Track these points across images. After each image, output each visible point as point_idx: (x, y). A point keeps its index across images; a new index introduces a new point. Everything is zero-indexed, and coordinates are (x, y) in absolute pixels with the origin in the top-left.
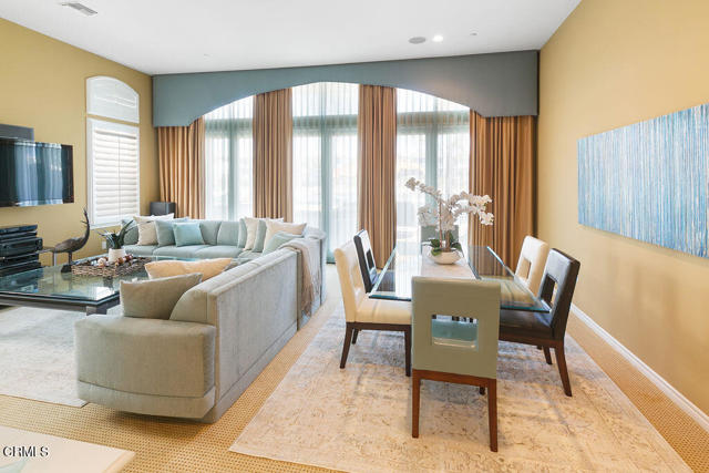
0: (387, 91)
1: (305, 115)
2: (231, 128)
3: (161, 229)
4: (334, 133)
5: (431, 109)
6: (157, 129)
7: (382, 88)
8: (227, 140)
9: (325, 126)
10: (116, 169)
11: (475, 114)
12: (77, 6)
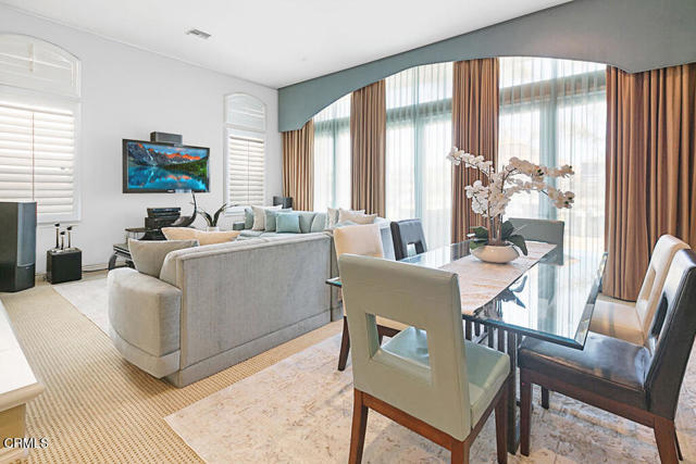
0: (486, 64)
1: (398, 106)
2: (334, 127)
3: (268, 217)
4: (427, 121)
5: (548, 77)
6: (284, 133)
7: (480, 61)
8: (331, 139)
9: (418, 114)
10: (246, 168)
11: (615, 72)
12: (195, 32)
